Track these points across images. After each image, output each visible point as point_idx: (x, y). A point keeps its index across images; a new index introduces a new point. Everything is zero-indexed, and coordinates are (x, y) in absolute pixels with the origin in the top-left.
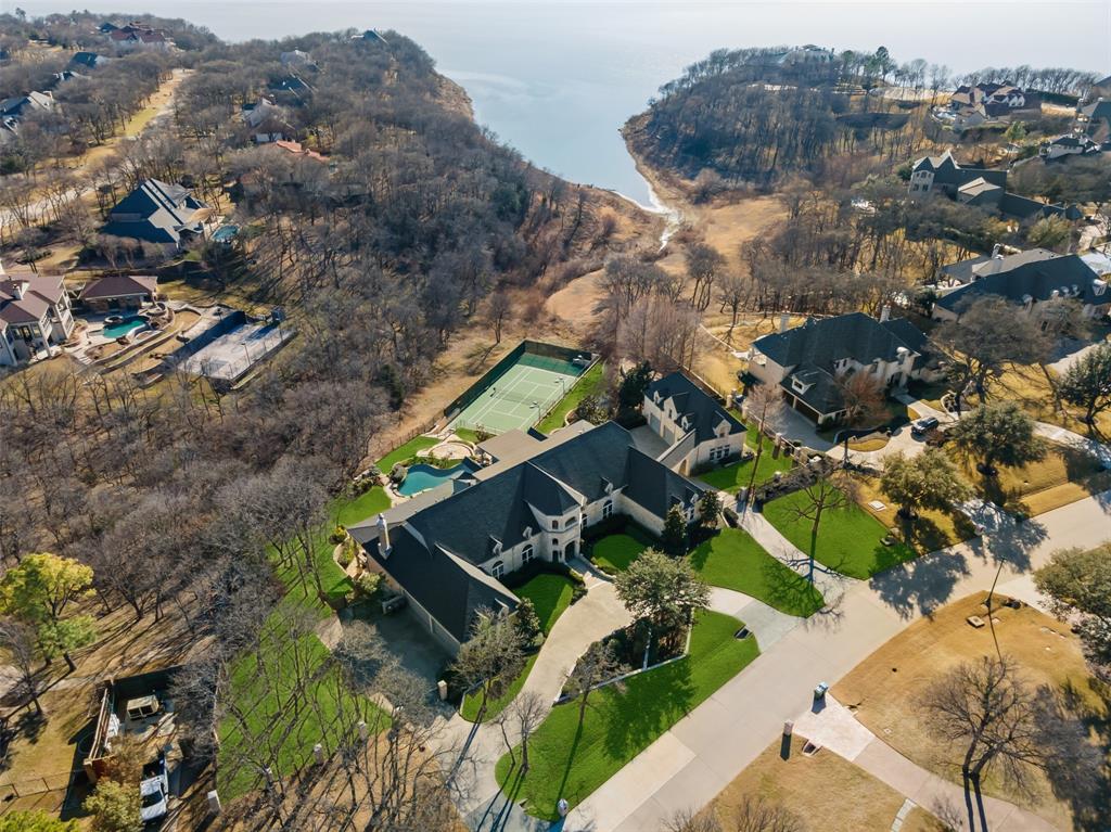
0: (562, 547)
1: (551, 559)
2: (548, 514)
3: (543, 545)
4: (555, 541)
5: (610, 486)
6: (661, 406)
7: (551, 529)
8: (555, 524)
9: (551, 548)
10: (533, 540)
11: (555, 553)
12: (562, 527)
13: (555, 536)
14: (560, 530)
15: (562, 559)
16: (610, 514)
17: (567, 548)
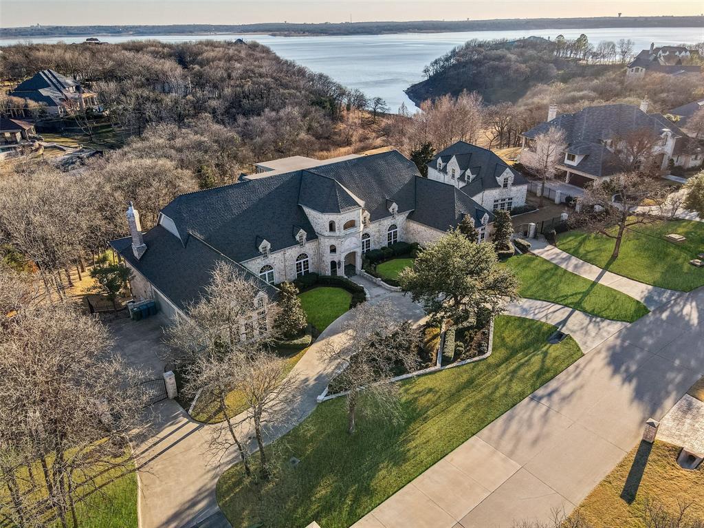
0: (340, 257)
1: (328, 273)
2: (323, 211)
3: (319, 255)
4: (333, 250)
5: (395, 206)
6: (444, 171)
7: (327, 233)
8: (332, 227)
9: (328, 258)
10: (309, 248)
11: (333, 264)
12: (340, 231)
13: (333, 242)
14: (337, 233)
15: (341, 272)
16: (395, 241)
17: (347, 257)
